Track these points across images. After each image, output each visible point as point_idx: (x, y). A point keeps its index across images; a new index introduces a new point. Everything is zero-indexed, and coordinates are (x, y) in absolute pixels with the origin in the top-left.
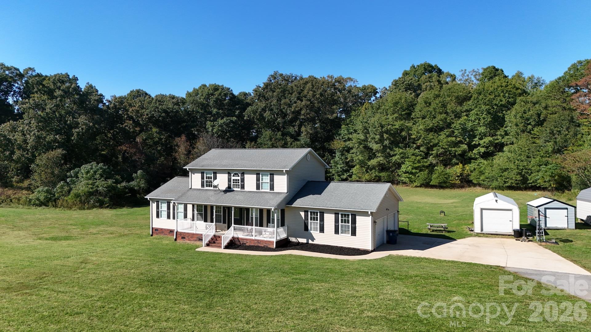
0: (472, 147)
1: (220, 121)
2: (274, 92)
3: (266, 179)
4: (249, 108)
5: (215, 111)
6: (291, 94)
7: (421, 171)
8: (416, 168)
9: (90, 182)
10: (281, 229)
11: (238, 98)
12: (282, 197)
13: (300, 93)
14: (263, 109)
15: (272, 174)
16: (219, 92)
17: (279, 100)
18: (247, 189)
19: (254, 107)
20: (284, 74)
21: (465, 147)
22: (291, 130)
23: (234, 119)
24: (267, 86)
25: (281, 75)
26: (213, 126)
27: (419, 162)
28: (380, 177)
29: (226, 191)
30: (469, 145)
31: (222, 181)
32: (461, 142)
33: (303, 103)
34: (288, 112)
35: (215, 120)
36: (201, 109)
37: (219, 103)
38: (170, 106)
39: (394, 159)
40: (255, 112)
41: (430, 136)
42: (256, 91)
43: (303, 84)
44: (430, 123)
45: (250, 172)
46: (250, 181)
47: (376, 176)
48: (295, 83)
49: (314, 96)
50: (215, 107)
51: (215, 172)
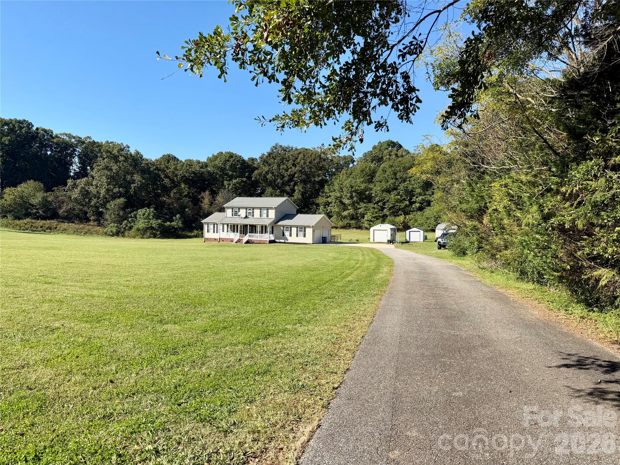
1: (234, 181)
2: (275, 159)
3: (265, 212)
4: (256, 172)
5: (230, 173)
6: (288, 161)
7: (377, 219)
8: (374, 217)
9: (147, 221)
10: (271, 235)
11: (248, 163)
12: (272, 220)
13: (294, 161)
14: (266, 172)
15: (268, 209)
16: (233, 159)
17: (279, 166)
18: (255, 217)
19: (259, 171)
20: (283, 146)
22: (288, 188)
23: (244, 179)
24: (270, 154)
25: (281, 146)
26: (229, 184)
27: (376, 212)
28: (350, 224)
29: (245, 218)
30: (410, 201)
31: (243, 213)
33: (297, 168)
34: (285, 175)
35: (230, 180)
36: (220, 172)
37: (233, 167)
38: (198, 169)
39: (360, 210)
40: (260, 175)
41: (384, 195)
42: (261, 158)
43: (297, 154)
44: (384, 185)
45: (257, 208)
46: (257, 212)
47: (347, 223)
48: (291, 153)
49: (305, 163)
50: (230, 171)
51: (239, 209)
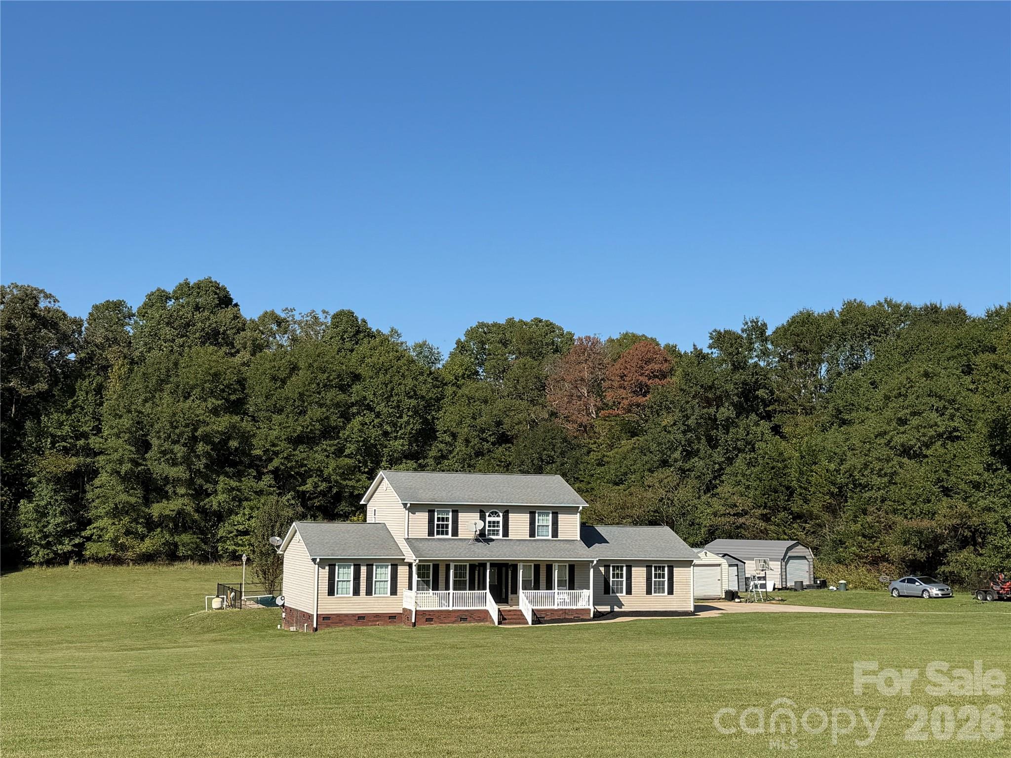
3: (546, 520)
15: (556, 512)
18: (512, 536)
29: (476, 541)
45: (519, 509)
46: (519, 524)
51: (456, 510)
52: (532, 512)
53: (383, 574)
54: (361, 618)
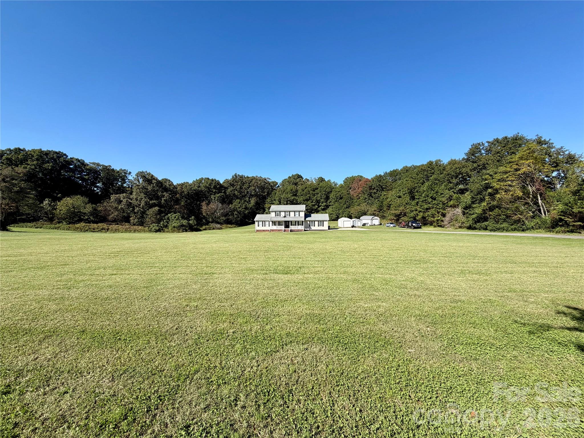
0: (319, 206)
1: (217, 195)
3: (297, 213)
4: (228, 190)
9: (178, 221)
12: (303, 218)
16: (215, 182)
18: (291, 216)
20: (240, 175)
21: (317, 206)
24: (233, 179)
26: (215, 197)
29: (285, 217)
30: (318, 206)
31: (283, 214)
32: (315, 205)
36: (208, 189)
40: (231, 191)
43: (250, 179)
45: (292, 211)
48: (246, 179)
50: (214, 189)
51: (280, 212)
52: (295, 212)
53: (267, 223)
54: (264, 231)
